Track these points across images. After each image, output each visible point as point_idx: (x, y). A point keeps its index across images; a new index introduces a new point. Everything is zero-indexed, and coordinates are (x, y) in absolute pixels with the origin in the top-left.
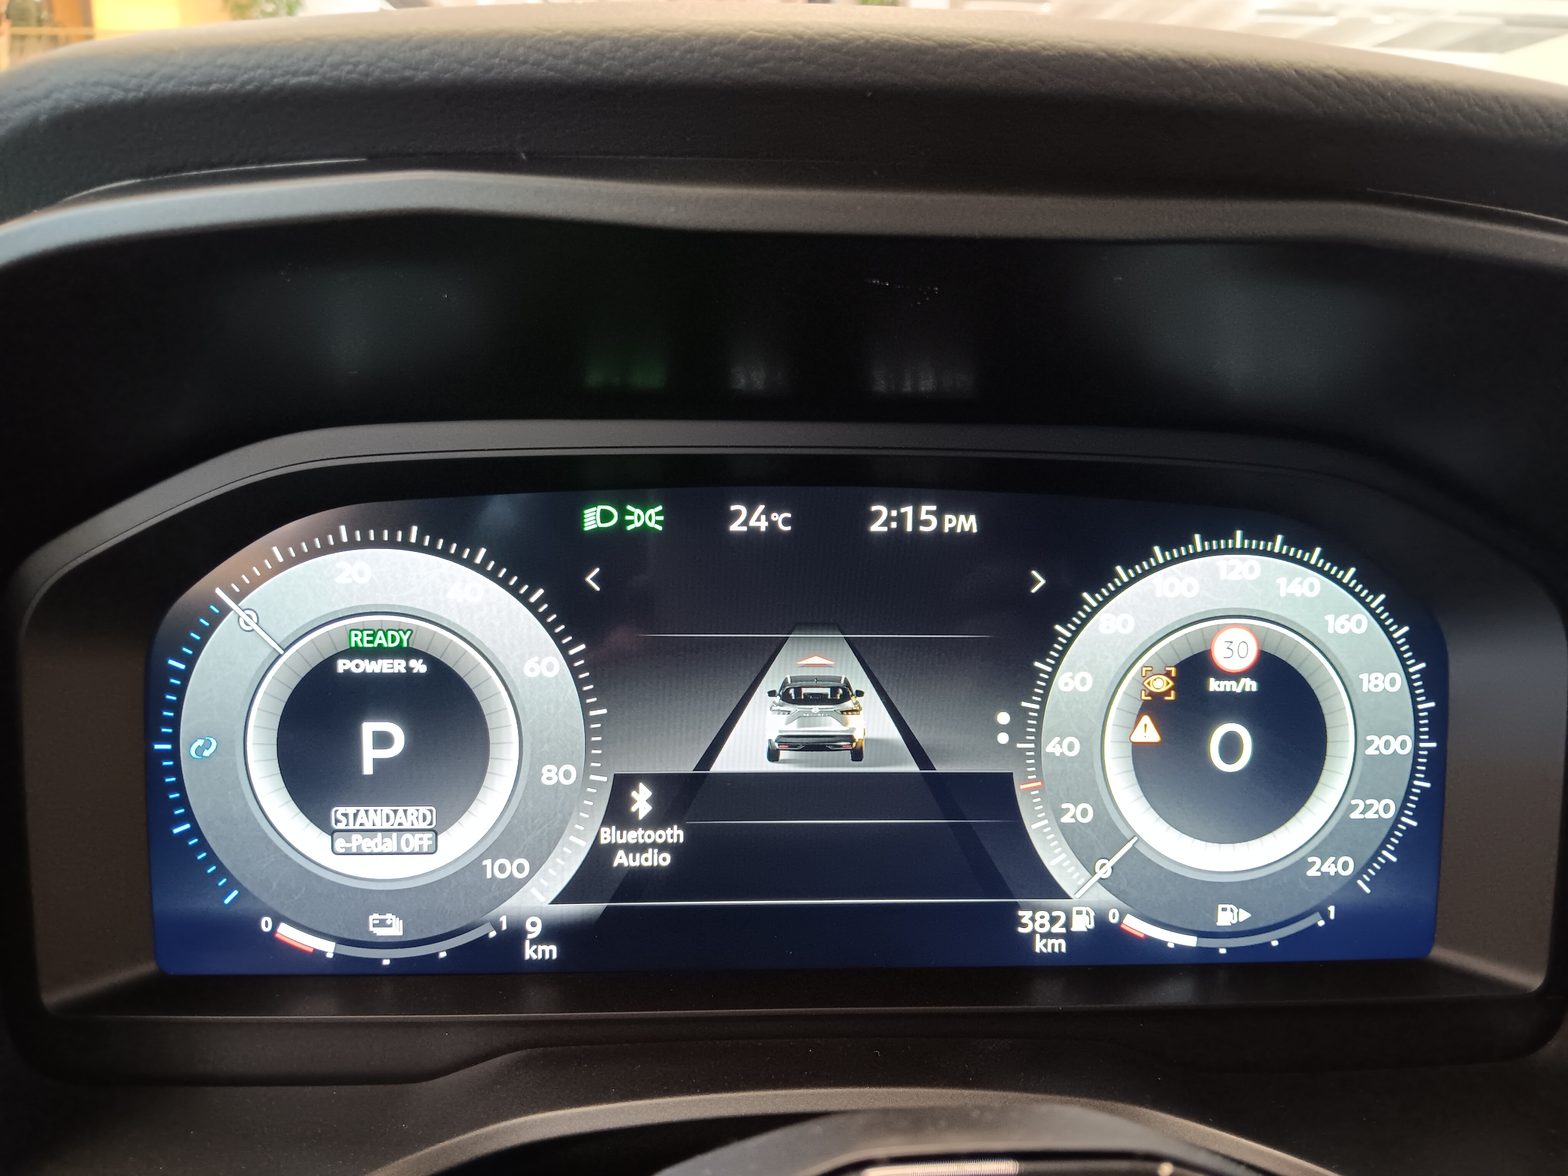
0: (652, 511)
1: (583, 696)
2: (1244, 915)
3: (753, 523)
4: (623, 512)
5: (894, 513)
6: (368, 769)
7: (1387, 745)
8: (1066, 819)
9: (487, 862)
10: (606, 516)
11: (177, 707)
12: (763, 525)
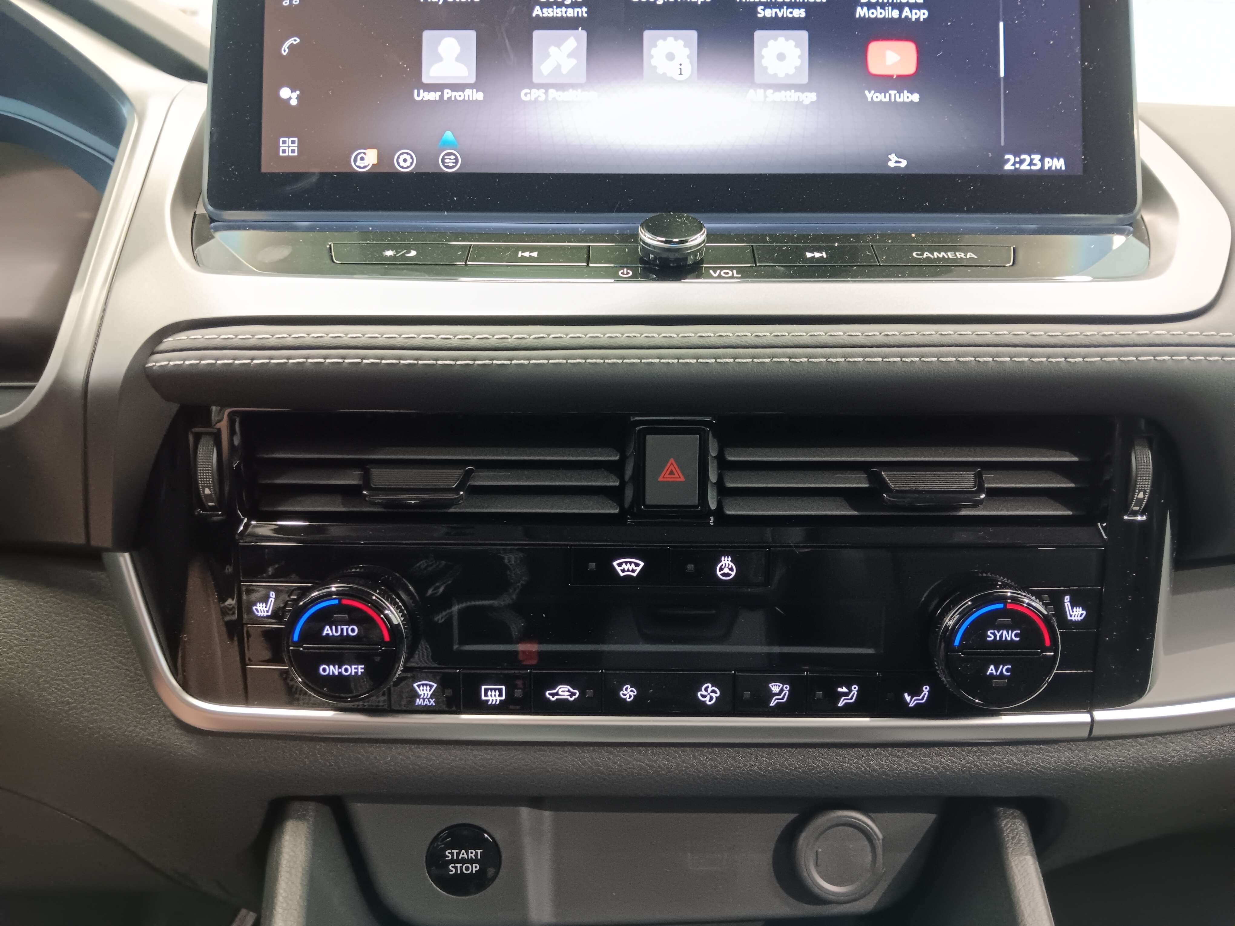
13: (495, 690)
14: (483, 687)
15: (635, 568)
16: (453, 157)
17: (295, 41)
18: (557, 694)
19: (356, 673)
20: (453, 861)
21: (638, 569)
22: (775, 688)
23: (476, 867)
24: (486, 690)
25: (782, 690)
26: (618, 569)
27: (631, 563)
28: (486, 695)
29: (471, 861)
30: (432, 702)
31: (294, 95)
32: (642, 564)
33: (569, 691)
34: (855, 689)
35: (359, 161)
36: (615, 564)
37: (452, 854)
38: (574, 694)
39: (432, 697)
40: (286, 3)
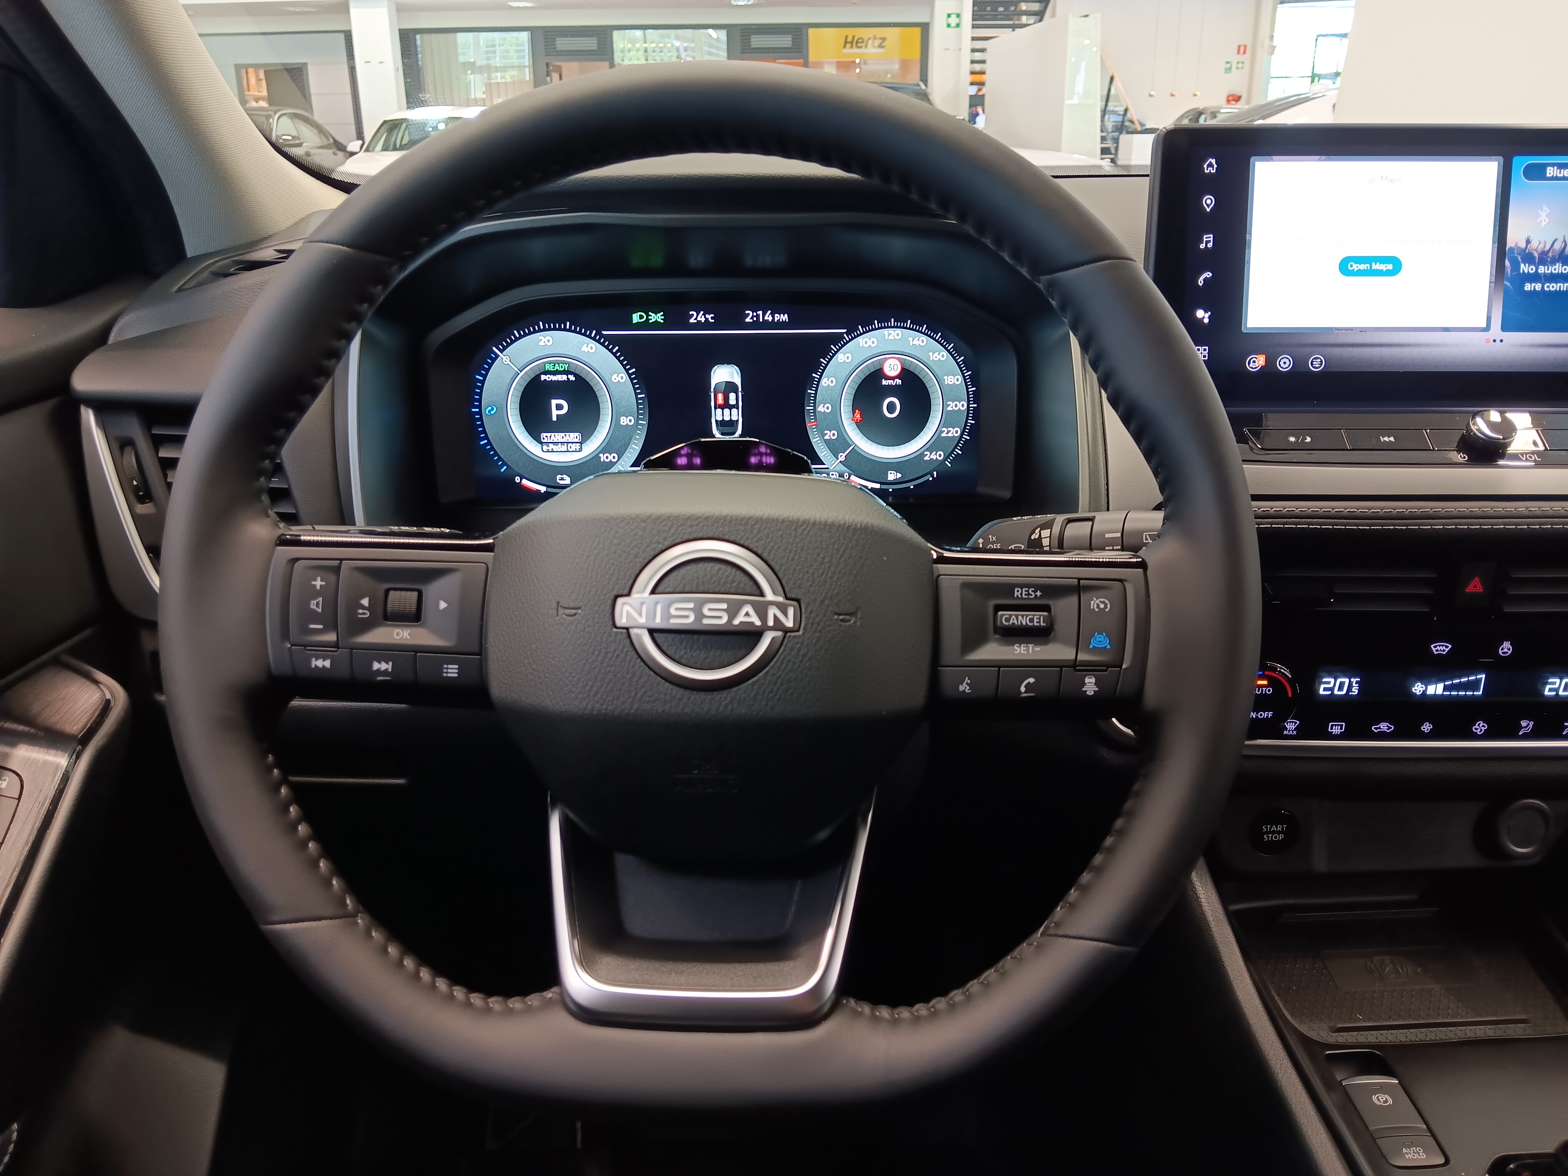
0: (659, 315)
1: (635, 389)
2: (899, 475)
3: (699, 319)
4: (648, 315)
5: (755, 314)
6: (554, 419)
7: (956, 406)
8: (827, 437)
9: (601, 455)
10: (641, 317)
11: (480, 394)
12: (703, 320)
13: (1338, 725)
14: (1330, 724)
15: (1445, 649)
16: (1319, 360)
17: (1208, 275)
18: (1380, 728)
19: (1267, 717)
20: (1267, 832)
21: (1447, 650)
22: (1524, 723)
23: (1282, 836)
24: (1332, 726)
25: (1528, 725)
26: (1434, 649)
27: (1443, 646)
28: (1332, 729)
29: (1279, 833)
30: (1295, 732)
31: (1207, 315)
32: (1450, 646)
33: (1388, 726)
35: (1252, 363)
36: (1432, 646)
37: (1267, 828)
38: (1391, 728)
39: (1295, 730)
40: (1202, 246)
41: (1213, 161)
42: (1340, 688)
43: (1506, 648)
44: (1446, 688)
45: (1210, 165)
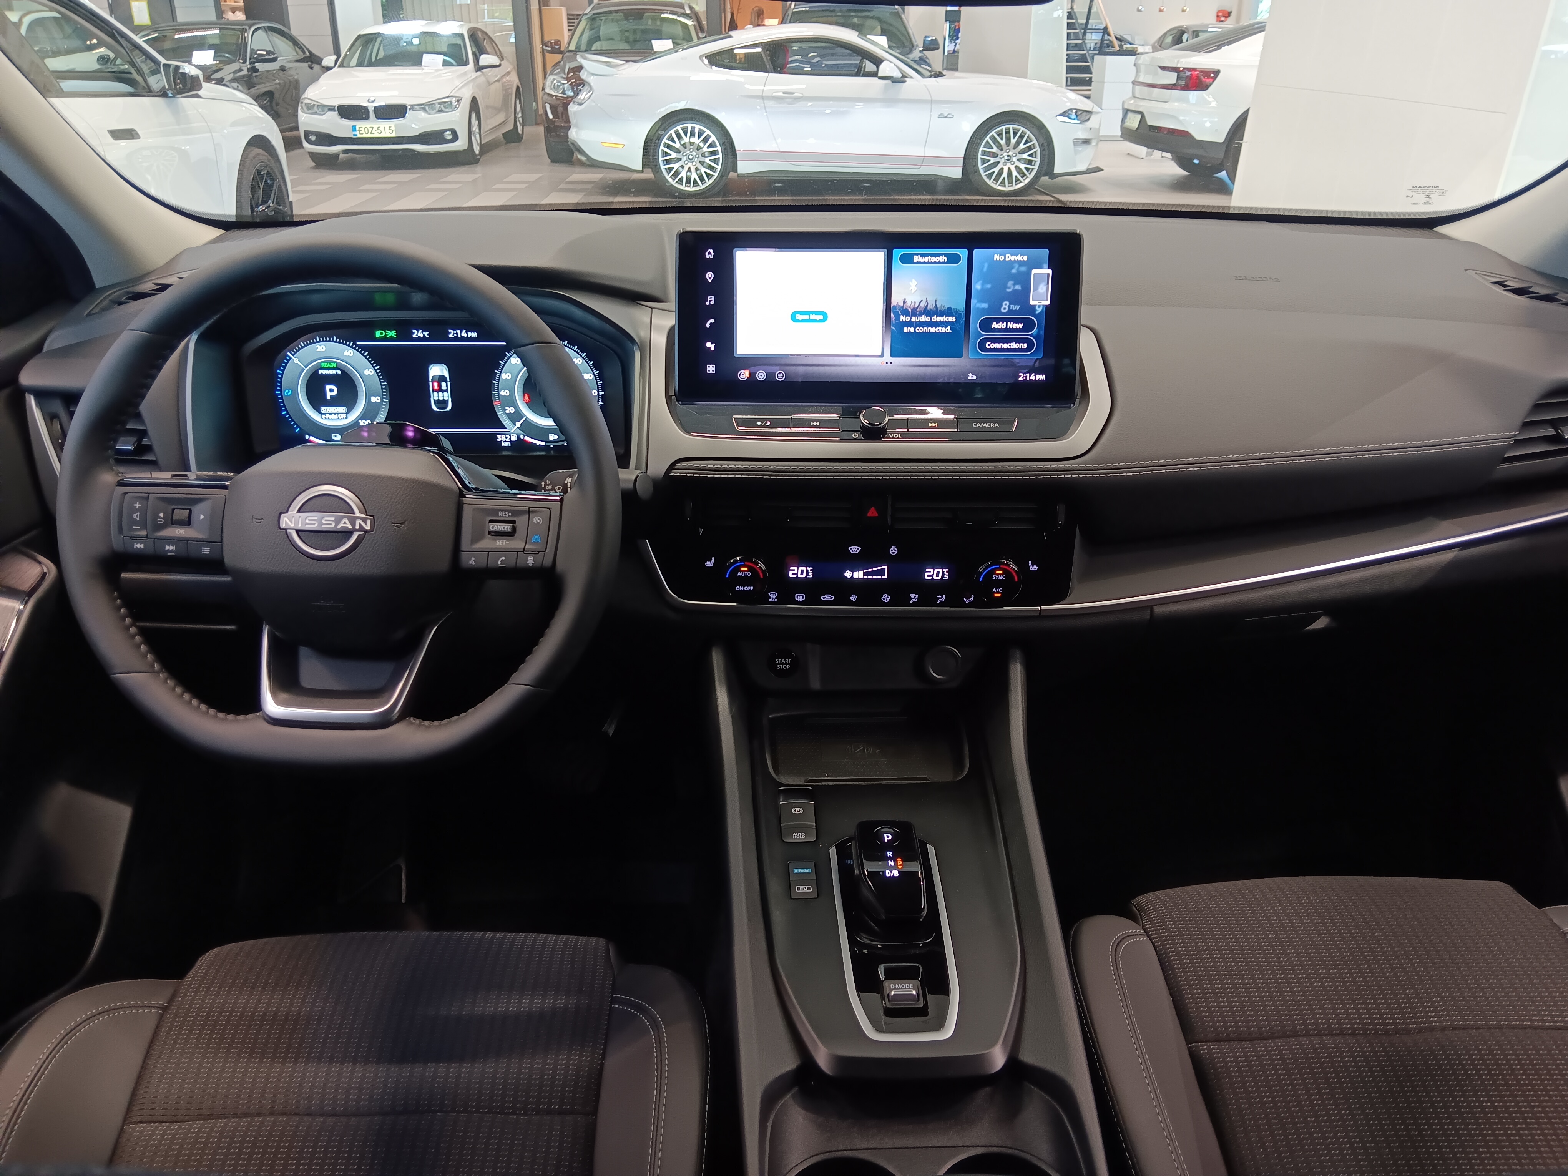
0: (389, 336)
1: (380, 379)
2: (557, 437)
3: (419, 335)
4: (386, 332)
5: (455, 332)
6: (329, 398)
8: (507, 412)
9: (360, 421)
10: (381, 333)
11: (281, 382)
12: (422, 336)
13: (801, 596)
14: (796, 595)
16: (782, 374)
17: (712, 321)
18: (825, 598)
19: (749, 589)
20: (779, 664)
21: (858, 551)
22: (912, 596)
23: (789, 666)
25: (915, 597)
26: (851, 550)
27: (856, 548)
28: (797, 598)
29: (786, 664)
30: (776, 600)
31: (713, 345)
32: (860, 549)
33: (830, 597)
34: (944, 596)
35: (741, 375)
36: (849, 548)
37: (778, 661)
38: (832, 598)
39: (776, 598)
40: (708, 303)
41: (711, 251)
42: (802, 574)
43: (894, 550)
44: (865, 574)
45: (710, 253)
